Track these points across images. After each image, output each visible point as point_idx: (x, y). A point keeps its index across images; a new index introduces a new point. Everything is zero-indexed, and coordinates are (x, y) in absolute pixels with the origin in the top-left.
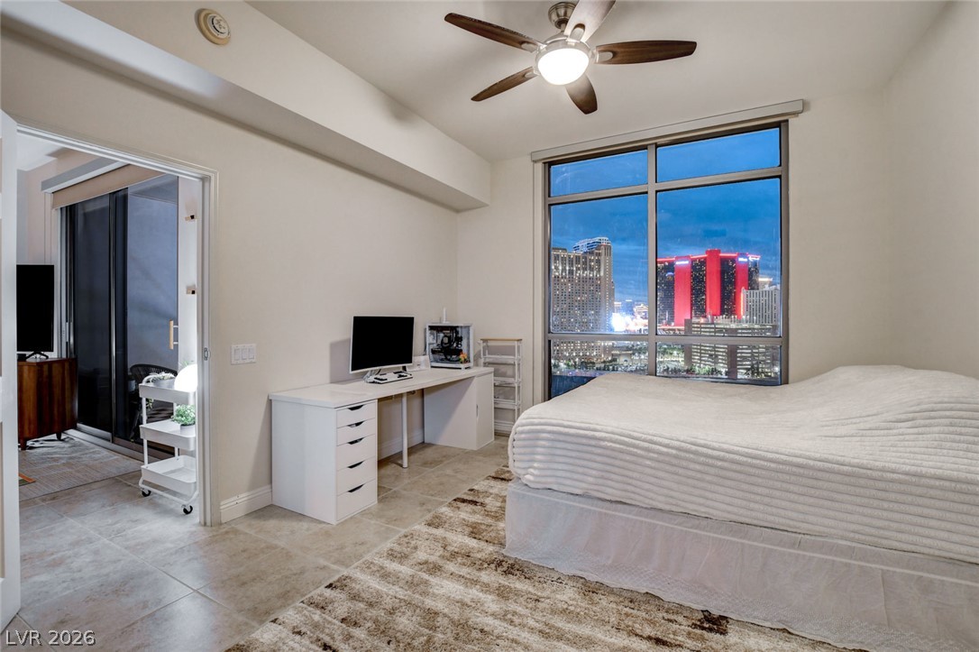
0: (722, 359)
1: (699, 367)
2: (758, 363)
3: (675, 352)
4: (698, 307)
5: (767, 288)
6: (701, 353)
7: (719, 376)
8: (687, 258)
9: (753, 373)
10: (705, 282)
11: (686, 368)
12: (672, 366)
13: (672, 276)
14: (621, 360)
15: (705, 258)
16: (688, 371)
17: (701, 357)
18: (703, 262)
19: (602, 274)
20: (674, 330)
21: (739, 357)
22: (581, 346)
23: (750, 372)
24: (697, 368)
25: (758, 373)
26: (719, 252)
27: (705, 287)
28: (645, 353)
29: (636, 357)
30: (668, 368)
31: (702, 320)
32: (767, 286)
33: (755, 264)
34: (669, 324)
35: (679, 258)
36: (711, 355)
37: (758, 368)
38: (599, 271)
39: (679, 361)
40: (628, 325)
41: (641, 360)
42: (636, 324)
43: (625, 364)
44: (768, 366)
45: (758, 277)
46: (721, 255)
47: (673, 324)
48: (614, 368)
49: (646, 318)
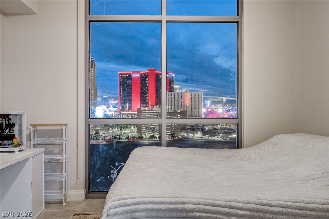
2: (174, 131)
3: (132, 127)
4: (144, 101)
5: (178, 91)
6: (146, 127)
7: (155, 139)
8: (138, 72)
9: (172, 137)
10: (148, 87)
11: (138, 136)
12: (130, 135)
13: (131, 83)
14: (101, 133)
15: (148, 73)
16: (139, 138)
17: (146, 129)
18: (147, 75)
20: (131, 114)
23: (170, 136)
24: (144, 136)
25: (174, 137)
26: (155, 70)
27: (148, 89)
28: (115, 128)
29: (110, 131)
30: (128, 137)
31: (146, 108)
32: (178, 90)
33: (172, 78)
34: (129, 111)
35: (134, 73)
36: (151, 128)
37: (174, 134)
39: (134, 132)
40: (105, 111)
41: (113, 132)
42: (110, 111)
43: (104, 135)
44: (178, 132)
45: (174, 85)
46: (156, 72)
47: (131, 111)
48: (97, 138)
49: (116, 107)
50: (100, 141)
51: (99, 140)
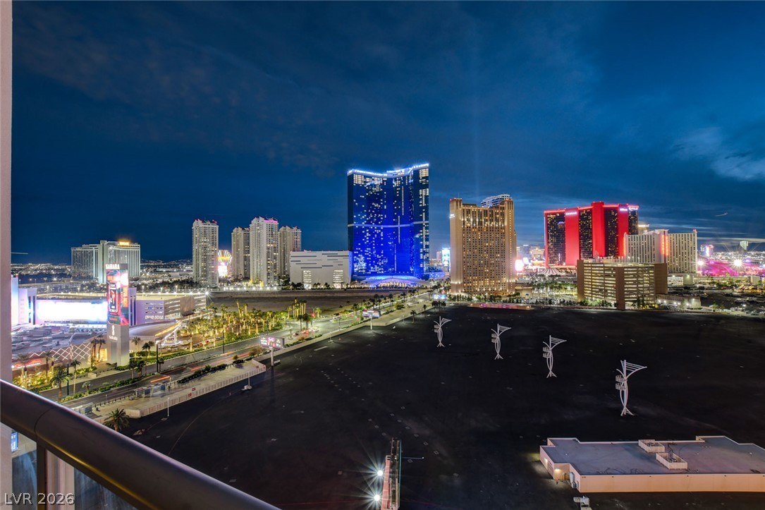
0: (611, 293)
1: (592, 300)
2: (643, 296)
3: (569, 288)
4: (586, 250)
5: (646, 232)
6: (592, 288)
7: (609, 307)
8: (576, 209)
9: (639, 305)
10: (591, 229)
11: (579, 301)
12: (567, 299)
13: (563, 225)
14: (523, 294)
15: (591, 210)
16: (582, 303)
17: (592, 291)
18: (589, 213)
19: (506, 224)
20: (565, 269)
21: (626, 291)
22: (490, 282)
23: (636, 304)
24: (589, 300)
25: (644, 305)
26: (603, 204)
27: (591, 233)
28: (543, 288)
29: (535, 292)
30: (564, 301)
31: (590, 261)
32: (646, 231)
33: (634, 213)
34: (561, 263)
35: (568, 210)
36: (601, 290)
37: (643, 300)
38: (503, 222)
39: (572, 295)
40: (526, 265)
41: (540, 294)
42: (533, 265)
43: (527, 297)
44: (651, 299)
45: (637, 224)
46: (605, 206)
47: (564, 264)
48: (517, 301)
49: (541, 260)
50: (522, 305)
51: (521, 303)
